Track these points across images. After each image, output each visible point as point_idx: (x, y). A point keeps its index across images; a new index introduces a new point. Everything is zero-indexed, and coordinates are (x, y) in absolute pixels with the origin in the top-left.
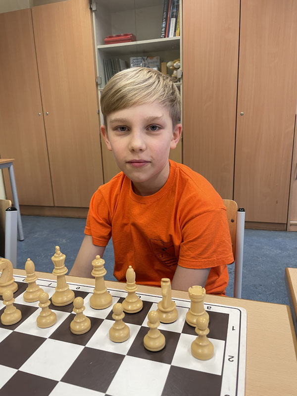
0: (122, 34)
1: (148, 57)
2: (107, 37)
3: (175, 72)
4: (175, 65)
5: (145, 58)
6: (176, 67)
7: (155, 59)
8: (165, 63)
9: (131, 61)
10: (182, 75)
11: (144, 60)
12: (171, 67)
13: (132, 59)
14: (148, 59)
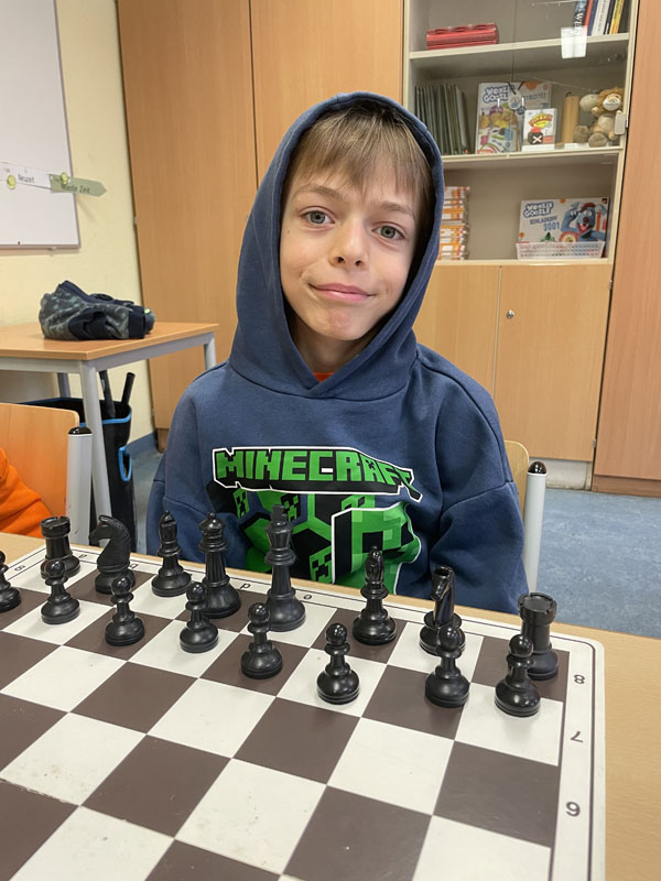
0: (470, 25)
1: (523, 83)
2: (429, 33)
3: (603, 120)
4: (606, 101)
5: (517, 85)
6: (608, 108)
7: (539, 89)
8: (576, 98)
9: (482, 93)
10: (627, 129)
11: (512, 89)
12: (595, 109)
13: (483, 86)
14: (524, 87)
